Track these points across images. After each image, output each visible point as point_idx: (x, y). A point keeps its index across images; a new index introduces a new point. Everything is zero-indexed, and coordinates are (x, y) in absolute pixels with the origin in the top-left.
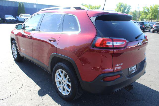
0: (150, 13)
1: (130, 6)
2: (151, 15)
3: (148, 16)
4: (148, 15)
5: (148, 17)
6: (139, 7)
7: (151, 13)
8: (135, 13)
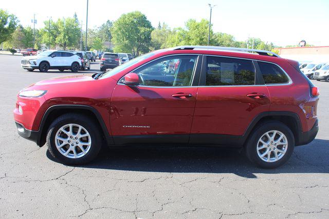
0: (60, 33)
1: (15, 17)
2: (62, 37)
3: (58, 39)
4: (56, 36)
5: (57, 42)
6: (36, 20)
7: (63, 35)
8: (29, 32)
